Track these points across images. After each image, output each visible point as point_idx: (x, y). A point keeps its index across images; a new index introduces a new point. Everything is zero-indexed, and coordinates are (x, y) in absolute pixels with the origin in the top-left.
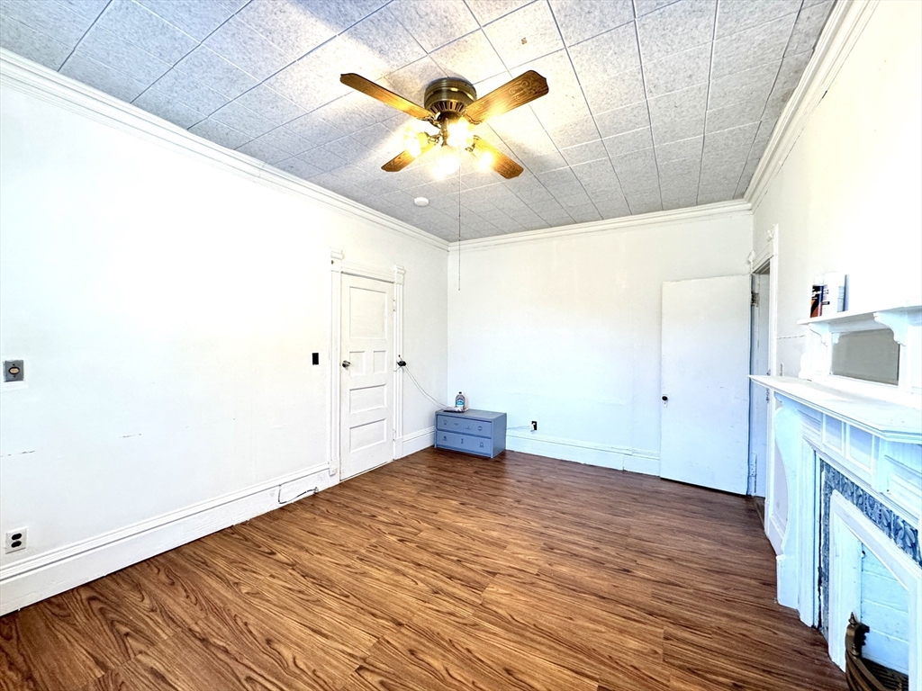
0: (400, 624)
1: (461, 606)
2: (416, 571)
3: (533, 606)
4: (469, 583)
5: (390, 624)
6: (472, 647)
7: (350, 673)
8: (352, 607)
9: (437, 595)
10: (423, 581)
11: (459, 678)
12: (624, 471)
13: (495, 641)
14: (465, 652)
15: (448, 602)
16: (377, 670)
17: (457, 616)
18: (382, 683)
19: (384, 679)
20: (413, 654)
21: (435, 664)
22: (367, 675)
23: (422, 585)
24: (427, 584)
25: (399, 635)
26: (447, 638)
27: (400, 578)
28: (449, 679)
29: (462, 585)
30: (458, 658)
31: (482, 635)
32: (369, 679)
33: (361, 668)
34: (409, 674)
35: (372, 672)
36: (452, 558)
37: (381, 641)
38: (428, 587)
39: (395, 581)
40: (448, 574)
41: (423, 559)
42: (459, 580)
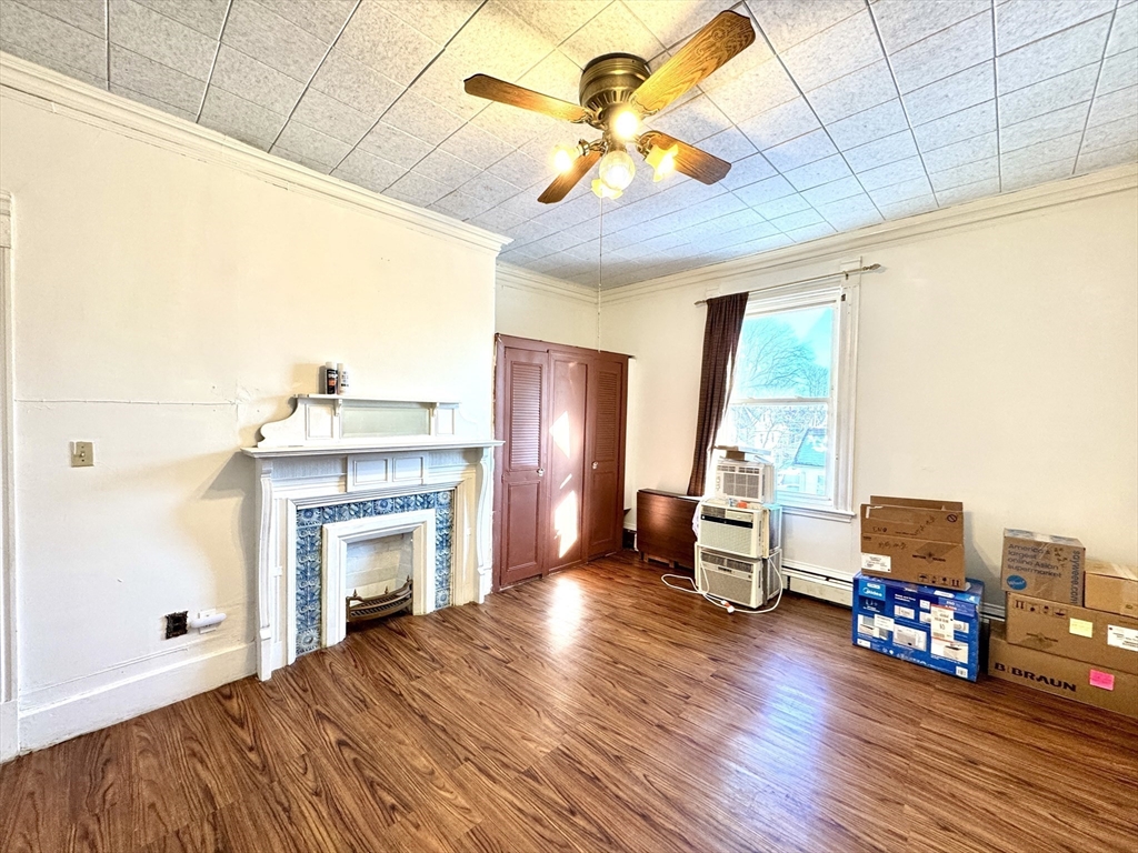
0: (660, 727)
2: (647, 801)
5: (669, 728)
9: (617, 754)
10: (636, 780)
15: (604, 743)
20: (643, 700)
23: (637, 773)
24: (629, 774)
25: (658, 717)
27: (672, 792)
29: (580, 763)
36: (583, 823)
38: (629, 769)
39: (677, 787)
40: (599, 787)
41: (638, 829)
42: (581, 772)
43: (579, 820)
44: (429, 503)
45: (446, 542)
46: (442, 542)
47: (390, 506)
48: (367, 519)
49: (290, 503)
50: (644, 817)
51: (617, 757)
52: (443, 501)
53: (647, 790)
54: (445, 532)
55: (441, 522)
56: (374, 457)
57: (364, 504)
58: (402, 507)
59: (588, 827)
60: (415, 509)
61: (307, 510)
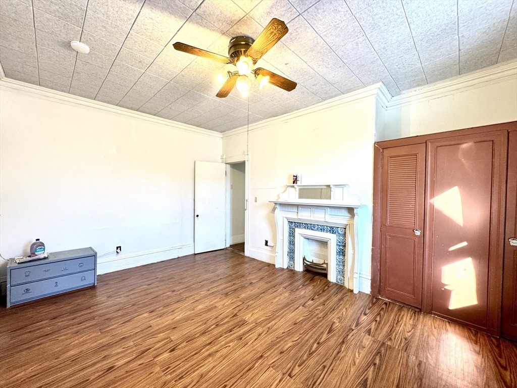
0: (262, 356)
1: (255, 330)
3: (262, 310)
4: (238, 325)
5: (260, 361)
6: (282, 331)
7: (292, 380)
8: (239, 381)
10: (227, 343)
11: (298, 338)
12: (178, 257)
13: (280, 324)
14: (284, 334)
15: (251, 334)
16: (292, 368)
17: (262, 333)
18: (299, 366)
19: (297, 364)
20: (283, 352)
21: (290, 344)
22: (294, 373)
23: (231, 343)
25: (269, 358)
26: (275, 339)
28: (299, 341)
29: (239, 327)
30: (287, 337)
31: (275, 327)
32: (297, 371)
33: (290, 375)
34: (294, 355)
35: (293, 370)
36: (212, 327)
37: (272, 366)
38: (234, 341)
39: (221, 356)
40: (227, 332)
41: (205, 341)
42: (234, 328)
43: (214, 326)
44: (333, 231)
45: (342, 252)
46: (340, 252)
47: (316, 228)
48: (308, 230)
49: (285, 218)
50: (211, 343)
51: (241, 338)
52: (340, 232)
53: (222, 346)
54: (341, 247)
55: (339, 242)
56: (306, 207)
57: (307, 224)
58: (321, 229)
59: (210, 328)
60: (327, 232)
61: (291, 222)
